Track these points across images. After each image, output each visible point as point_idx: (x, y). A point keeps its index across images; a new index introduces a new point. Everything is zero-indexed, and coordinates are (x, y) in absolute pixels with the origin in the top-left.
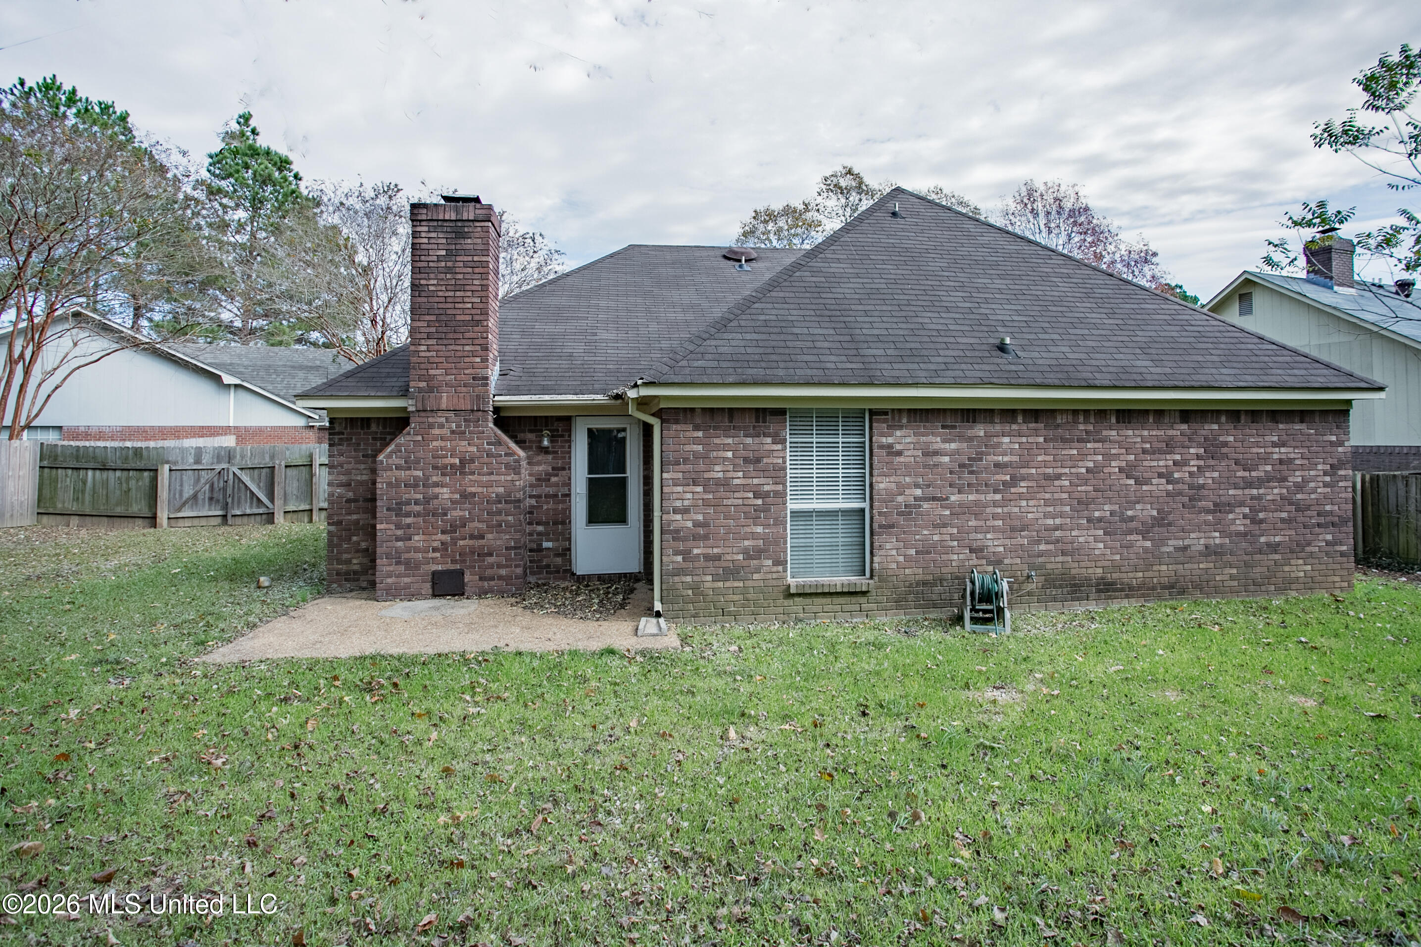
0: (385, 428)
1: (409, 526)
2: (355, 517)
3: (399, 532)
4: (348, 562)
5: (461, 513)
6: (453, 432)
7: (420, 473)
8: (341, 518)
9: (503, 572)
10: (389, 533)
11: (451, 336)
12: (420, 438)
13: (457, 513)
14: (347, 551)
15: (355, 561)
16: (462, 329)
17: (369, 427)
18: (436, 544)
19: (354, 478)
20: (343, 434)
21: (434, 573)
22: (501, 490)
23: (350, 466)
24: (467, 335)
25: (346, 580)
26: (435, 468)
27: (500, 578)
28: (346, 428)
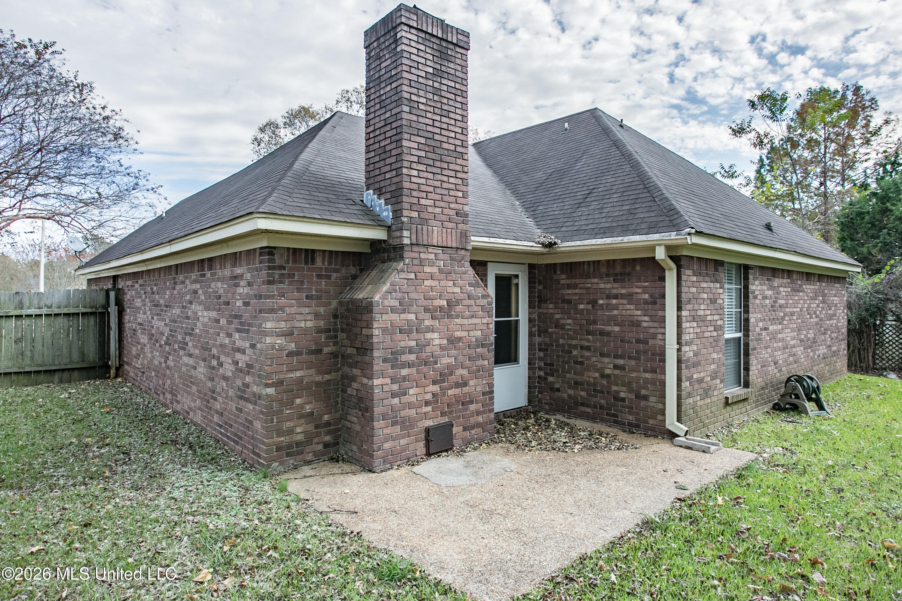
0: (330, 263)
1: (404, 379)
2: (298, 374)
3: (395, 387)
4: (291, 431)
5: (449, 361)
6: (441, 271)
7: (412, 317)
8: (282, 376)
9: (480, 419)
10: (386, 388)
11: (438, 164)
12: (412, 276)
13: (446, 361)
14: (289, 418)
15: (299, 430)
16: (449, 159)
17: (313, 261)
18: (429, 397)
19: (297, 324)
20: (284, 268)
21: (427, 431)
22: (479, 333)
23: (294, 310)
24: (452, 166)
25: (288, 455)
26: (427, 310)
27: (478, 425)
28: (288, 262)
